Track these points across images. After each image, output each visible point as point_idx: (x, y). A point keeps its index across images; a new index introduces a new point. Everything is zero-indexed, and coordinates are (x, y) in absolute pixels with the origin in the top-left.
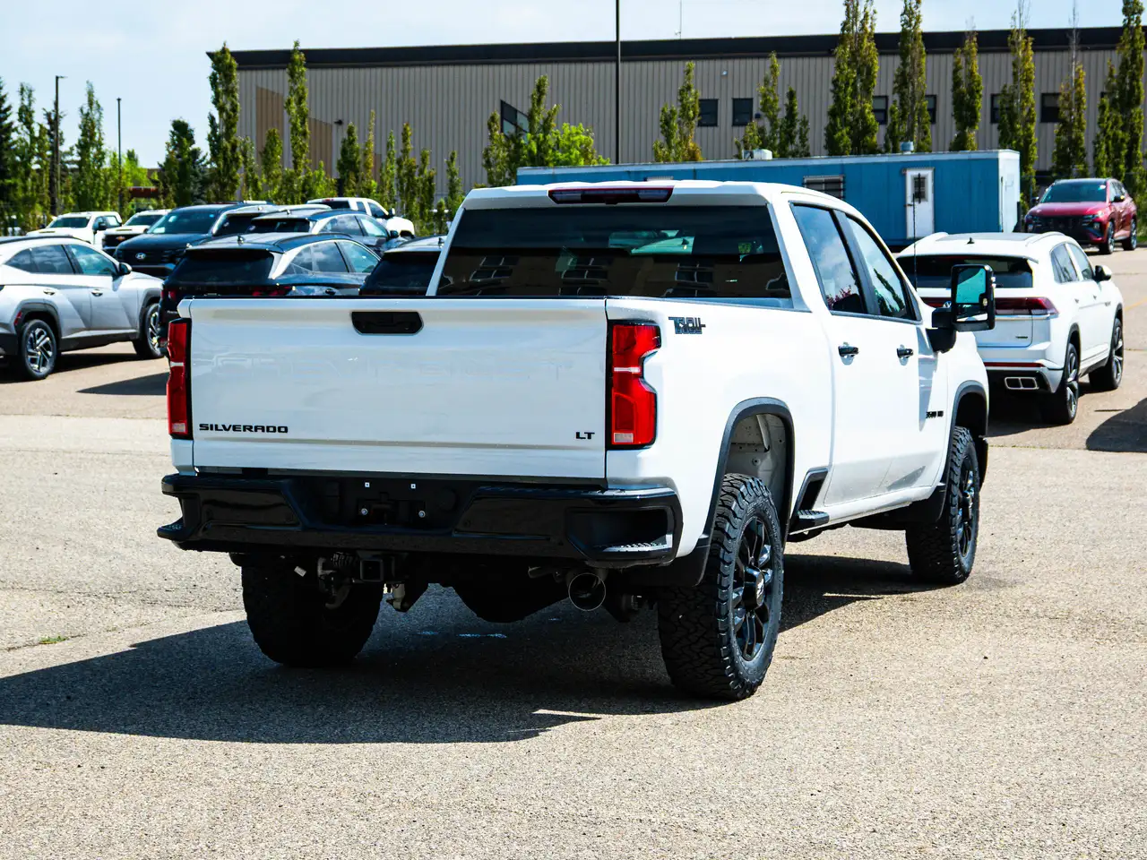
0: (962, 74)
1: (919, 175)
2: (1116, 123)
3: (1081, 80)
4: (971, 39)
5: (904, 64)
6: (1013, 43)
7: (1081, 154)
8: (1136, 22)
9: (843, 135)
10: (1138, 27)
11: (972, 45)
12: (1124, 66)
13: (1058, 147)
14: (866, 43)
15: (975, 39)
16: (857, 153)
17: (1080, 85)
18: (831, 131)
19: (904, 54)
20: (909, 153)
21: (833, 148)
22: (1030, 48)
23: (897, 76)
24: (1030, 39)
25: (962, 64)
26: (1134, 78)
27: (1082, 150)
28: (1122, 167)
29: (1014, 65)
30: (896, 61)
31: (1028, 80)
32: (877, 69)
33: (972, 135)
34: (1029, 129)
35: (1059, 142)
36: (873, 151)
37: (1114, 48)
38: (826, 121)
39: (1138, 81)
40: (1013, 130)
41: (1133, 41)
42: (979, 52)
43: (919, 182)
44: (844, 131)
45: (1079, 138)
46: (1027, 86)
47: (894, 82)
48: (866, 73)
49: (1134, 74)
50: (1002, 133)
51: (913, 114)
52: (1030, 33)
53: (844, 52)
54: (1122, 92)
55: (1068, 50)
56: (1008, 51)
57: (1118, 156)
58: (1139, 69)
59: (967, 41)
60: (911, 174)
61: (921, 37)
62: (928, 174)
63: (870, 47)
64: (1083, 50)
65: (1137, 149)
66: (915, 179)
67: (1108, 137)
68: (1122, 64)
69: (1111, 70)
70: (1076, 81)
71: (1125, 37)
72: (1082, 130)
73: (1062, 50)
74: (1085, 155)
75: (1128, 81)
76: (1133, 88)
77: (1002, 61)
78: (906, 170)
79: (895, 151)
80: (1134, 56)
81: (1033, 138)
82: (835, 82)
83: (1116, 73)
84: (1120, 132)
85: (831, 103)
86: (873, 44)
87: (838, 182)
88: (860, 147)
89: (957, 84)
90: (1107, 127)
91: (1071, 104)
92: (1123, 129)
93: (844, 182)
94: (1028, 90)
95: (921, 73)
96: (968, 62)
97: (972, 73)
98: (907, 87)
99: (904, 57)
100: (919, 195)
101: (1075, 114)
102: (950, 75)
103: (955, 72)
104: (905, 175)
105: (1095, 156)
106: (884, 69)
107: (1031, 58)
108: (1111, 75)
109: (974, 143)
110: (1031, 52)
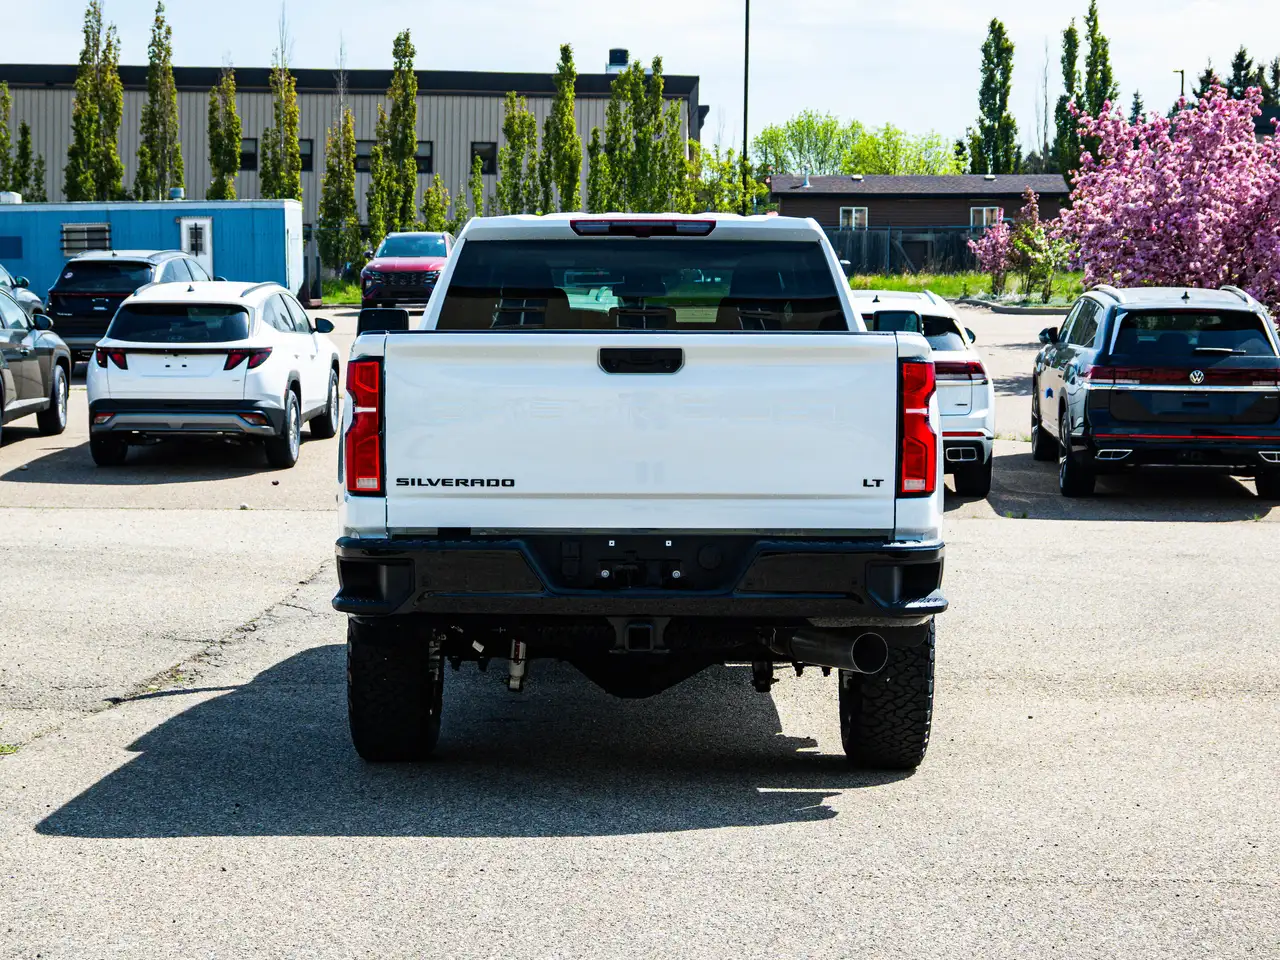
0: (219, 115)
1: (196, 225)
2: (389, 174)
3: (350, 125)
4: (228, 76)
5: (153, 101)
6: (275, 83)
7: (351, 206)
8: (407, 66)
9: (86, 178)
10: (410, 71)
11: (230, 83)
12: (396, 112)
13: (326, 199)
14: (109, 77)
15: (233, 77)
16: (101, 198)
17: (349, 132)
18: (72, 173)
19: (153, 89)
20: (180, 200)
21: (74, 192)
22: (293, 89)
23: (145, 114)
24: (292, 78)
25: (219, 103)
26: (407, 125)
27: (353, 202)
28: (396, 221)
29: (277, 107)
30: (143, 99)
31: (292, 124)
32: (122, 105)
33: (230, 181)
34: (295, 177)
35: (327, 193)
36: (122, 196)
37: (385, 94)
38: (66, 162)
39: (410, 128)
40: (278, 178)
41: (404, 87)
42: (237, 91)
43: (196, 233)
44: (88, 175)
45: (348, 188)
46: (291, 130)
47: (142, 121)
48: (111, 112)
49: (406, 120)
50: (264, 182)
51: (164, 157)
52: (294, 72)
53: (85, 83)
54: (394, 140)
55: (337, 93)
56: (269, 91)
57: (393, 208)
58: (411, 116)
59: (225, 78)
60: (186, 224)
61: (171, 71)
62: (206, 223)
63: (113, 80)
64: (351, 93)
65: (410, 202)
66: (191, 229)
67: (383, 189)
68: (394, 111)
69: (382, 116)
70: (345, 127)
71: (396, 81)
72: (353, 180)
73: (331, 93)
74: (355, 207)
75: (400, 128)
76: (405, 137)
77: (263, 103)
78: (180, 218)
79: (146, 198)
80: (406, 103)
81: (299, 187)
82: (77, 118)
83: (387, 118)
84: (394, 183)
85: (73, 142)
86: (116, 77)
87: (103, 231)
88: (105, 191)
89: (214, 125)
90: (381, 178)
91: (339, 152)
92: (397, 180)
93: (110, 231)
94: (292, 134)
95: (172, 111)
96: (226, 102)
97: (229, 115)
98: (157, 127)
99: (153, 95)
100: (196, 248)
101: (344, 162)
102: (207, 115)
103: (212, 112)
104: (179, 225)
105: (369, 209)
106: (132, 106)
107: (294, 100)
108: (382, 122)
109: (233, 191)
110: (294, 93)
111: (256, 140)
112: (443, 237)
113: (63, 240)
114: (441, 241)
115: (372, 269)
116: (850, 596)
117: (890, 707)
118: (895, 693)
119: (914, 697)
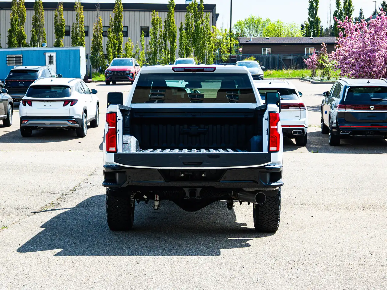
0: (58, 18)
1: (51, 55)
2: (114, 37)
3: (101, 22)
4: (61, 6)
5: (36, 14)
6: (76, 8)
7: (101, 48)
8: (120, 2)
9: (14, 40)
10: (120, 4)
11: (61, 8)
12: (116, 17)
13: (93, 46)
14: (22, 6)
15: (62, 6)
16: (19, 47)
17: (100, 24)
18: (10, 37)
19: (36, 10)
20: (45, 47)
21: (10, 44)
22: (82, 10)
23: (34, 18)
24: (82, 6)
25: (58, 14)
26: (120, 22)
27: (102, 47)
28: (116, 53)
29: (77, 15)
30: (33, 13)
31: (82, 21)
32: (26, 15)
33: (61, 40)
34: (83, 39)
35: (93, 44)
36: (26, 46)
37: (112, 11)
38: (7, 34)
39: (121, 22)
40: (77, 39)
41: (119, 9)
42: (64, 10)
43: (51, 58)
44: (15, 38)
45: (100, 42)
46: (82, 23)
47: (33, 20)
48: (22, 18)
49: (119, 20)
50: (73, 40)
51: (40, 32)
52: (82, 4)
53: (15, 8)
54: (115, 26)
55: (96, 10)
56: (74, 10)
57: (115, 49)
58: (121, 18)
59: (60, 6)
60: (48, 55)
61: (42, 4)
62: (54, 55)
63: (23, 7)
64: (101, 11)
65: (121, 47)
66: (49, 56)
67: (111, 43)
68: (115, 17)
69: (112, 19)
70: (99, 22)
71: (116, 6)
72: (102, 40)
73: (95, 11)
74: (103, 49)
75: (117, 22)
76: (119, 25)
77: (72, 14)
78: (45, 53)
79: (34, 46)
80: (119, 14)
81: (84, 42)
82: (12, 20)
83: (113, 20)
84: (115, 41)
85: (10, 27)
86: (24, 6)
87: (20, 57)
88: (21, 42)
89: (56, 22)
90: (111, 39)
91: (97, 30)
92: (116, 39)
93: (22, 57)
94: (82, 25)
95: (42, 17)
96: (60, 14)
97: (61, 18)
98: (37, 23)
99: (36, 12)
100: (51, 62)
101: (99, 34)
102: (54, 19)
103: (55, 18)
104: (45, 55)
105: (107, 50)
106: (29, 15)
107: (83, 14)
108: (111, 21)
109: (62, 43)
110: (83, 11)
111: (70, 26)
112: (132, 60)
113: (7, 60)
114: (131, 61)
115: (108, 70)
116: (254, 182)
117: (267, 214)
118: (269, 210)
119: (275, 211)
